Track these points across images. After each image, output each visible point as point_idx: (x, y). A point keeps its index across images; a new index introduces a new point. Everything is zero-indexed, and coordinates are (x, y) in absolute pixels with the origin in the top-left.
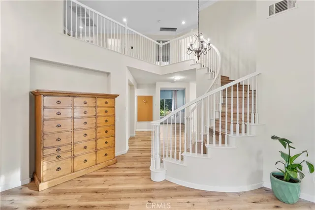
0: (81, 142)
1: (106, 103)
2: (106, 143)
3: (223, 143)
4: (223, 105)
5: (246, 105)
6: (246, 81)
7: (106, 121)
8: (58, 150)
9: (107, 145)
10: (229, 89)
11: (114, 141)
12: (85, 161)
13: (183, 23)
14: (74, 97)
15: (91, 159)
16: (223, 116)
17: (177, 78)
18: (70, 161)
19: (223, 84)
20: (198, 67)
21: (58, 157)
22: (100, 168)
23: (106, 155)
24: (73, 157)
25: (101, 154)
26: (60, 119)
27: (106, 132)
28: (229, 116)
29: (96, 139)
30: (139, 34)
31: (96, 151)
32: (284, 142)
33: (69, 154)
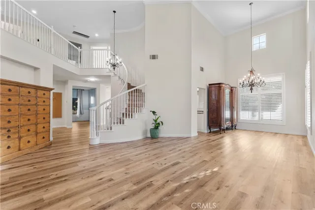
0: (26, 125)
1: (44, 94)
2: (44, 127)
3: (132, 118)
4: (129, 100)
5: (137, 100)
6: (141, 88)
7: (44, 109)
8: (9, 131)
9: (44, 130)
10: (132, 92)
11: (50, 126)
12: (29, 142)
13: (97, 35)
14: (22, 87)
15: (33, 140)
16: (129, 106)
17: (92, 79)
18: (17, 141)
19: (128, 89)
20: (112, 74)
21: (9, 137)
22: (40, 147)
23: (44, 138)
24: (20, 138)
25: (40, 136)
26: (10, 105)
27: (44, 118)
28: (132, 106)
29: (36, 124)
30: (62, 37)
31: (37, 134)
32: (154, 113)
33: (17, 136)
